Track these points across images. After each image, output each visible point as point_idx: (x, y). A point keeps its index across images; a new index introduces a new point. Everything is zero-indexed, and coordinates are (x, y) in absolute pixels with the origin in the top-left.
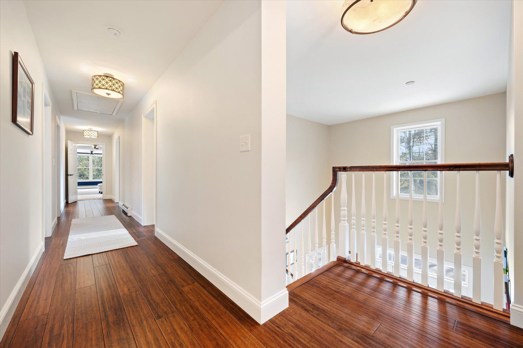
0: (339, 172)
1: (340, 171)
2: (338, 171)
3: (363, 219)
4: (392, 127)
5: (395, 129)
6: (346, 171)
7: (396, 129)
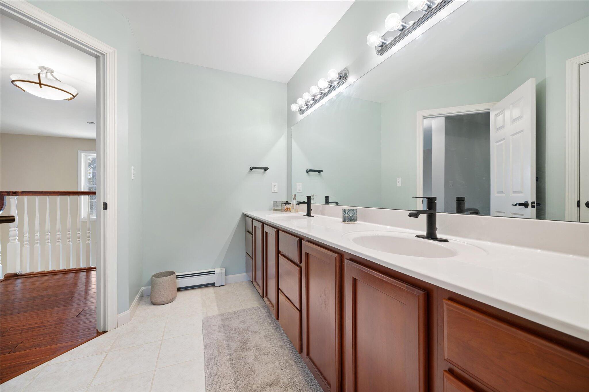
0: (7, 197)
1: (9, 195)
2: (5, 195)
3: (36, 234)
4: (79, 152)
5: (82, 154)
6: (16, 195)
7: (84, 154)
